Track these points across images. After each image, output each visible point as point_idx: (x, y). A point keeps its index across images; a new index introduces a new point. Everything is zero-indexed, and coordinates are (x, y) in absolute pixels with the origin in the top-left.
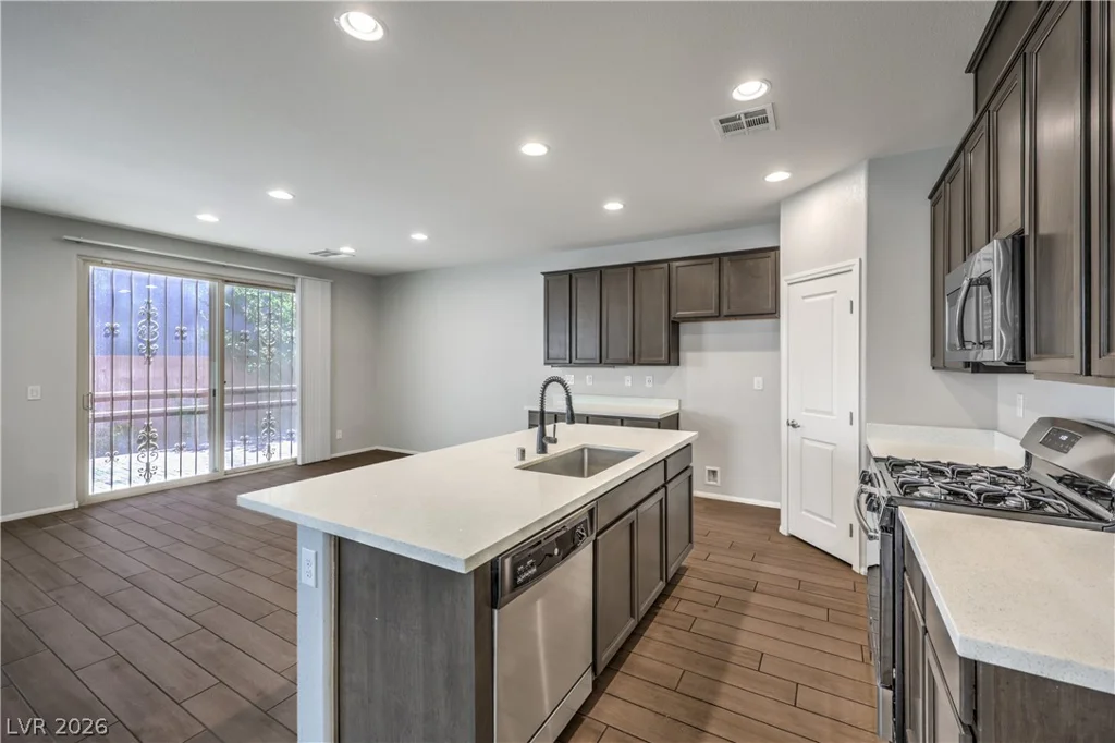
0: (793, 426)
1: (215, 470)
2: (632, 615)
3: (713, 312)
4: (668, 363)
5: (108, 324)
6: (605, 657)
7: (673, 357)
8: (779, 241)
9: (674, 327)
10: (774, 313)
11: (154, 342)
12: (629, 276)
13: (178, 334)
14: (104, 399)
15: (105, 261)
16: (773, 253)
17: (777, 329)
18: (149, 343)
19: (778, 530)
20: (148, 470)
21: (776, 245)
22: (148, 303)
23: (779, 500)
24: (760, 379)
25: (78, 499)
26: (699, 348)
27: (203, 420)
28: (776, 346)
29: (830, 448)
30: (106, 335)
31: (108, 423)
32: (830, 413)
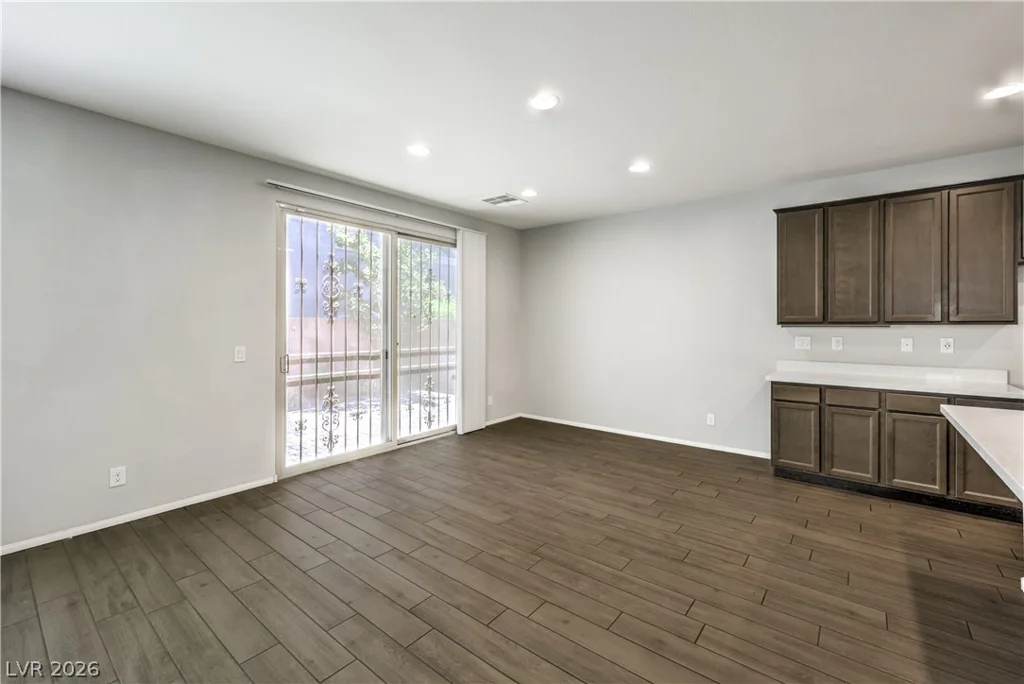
1: (389, 440)
5: (297, 279)
11: (336, 299)
13: (355, 291)
14: (295, 362)
15: (299, 209)
18: (332, 301)
20: (331, 439)
22: (331, 257)
25: (276, 473)
27: (377, 384)
30: (296, 292)
31: (298, 387)
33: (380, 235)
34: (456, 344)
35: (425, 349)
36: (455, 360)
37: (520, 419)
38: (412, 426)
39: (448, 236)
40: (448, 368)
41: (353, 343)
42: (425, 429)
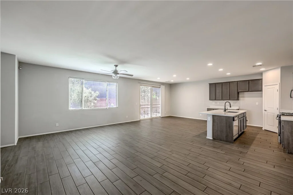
0: (266, 111)
1: (151, 117)
2: (241, 131)
3: (247, 90)
4: (237, 100)
6: (240, 133)
7: (238, 99)
8: (262, 78)
9: (238, 93)
10: (261, 90)
12: (228, 84)
15: (142, 85)
16: (261, 80)
17: (262, 93)
19: (262, 129)
21: (261, 78)
23: (263, 126)
24: (258, 103)
26: (244, 97)
27: (150, 109)
28: (262, 96)
29: (273, 114)
32: (273, 108)
33: (150, 87)
34: (160, 103)
35: (156, 104)
36: (160, 106)
37: (170, 116)
38: (154, 116)
39: (159, 86)
40: (159, 107)
41: (147, 103)
42: (156, 116)
